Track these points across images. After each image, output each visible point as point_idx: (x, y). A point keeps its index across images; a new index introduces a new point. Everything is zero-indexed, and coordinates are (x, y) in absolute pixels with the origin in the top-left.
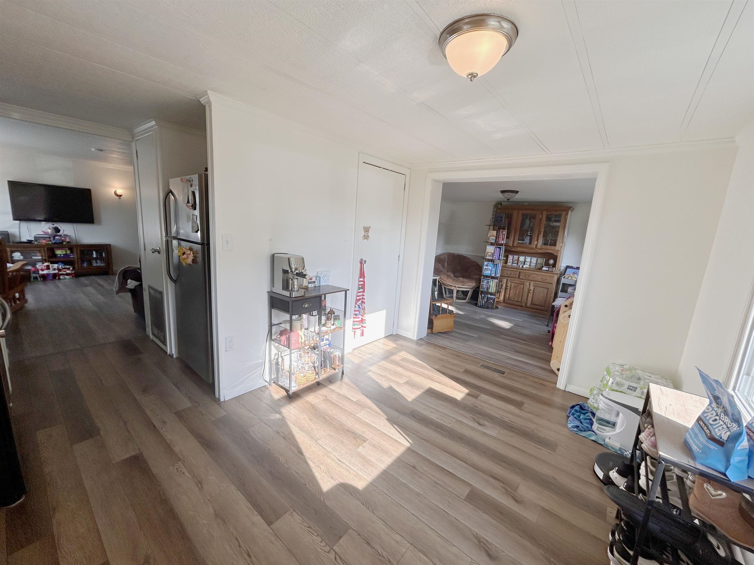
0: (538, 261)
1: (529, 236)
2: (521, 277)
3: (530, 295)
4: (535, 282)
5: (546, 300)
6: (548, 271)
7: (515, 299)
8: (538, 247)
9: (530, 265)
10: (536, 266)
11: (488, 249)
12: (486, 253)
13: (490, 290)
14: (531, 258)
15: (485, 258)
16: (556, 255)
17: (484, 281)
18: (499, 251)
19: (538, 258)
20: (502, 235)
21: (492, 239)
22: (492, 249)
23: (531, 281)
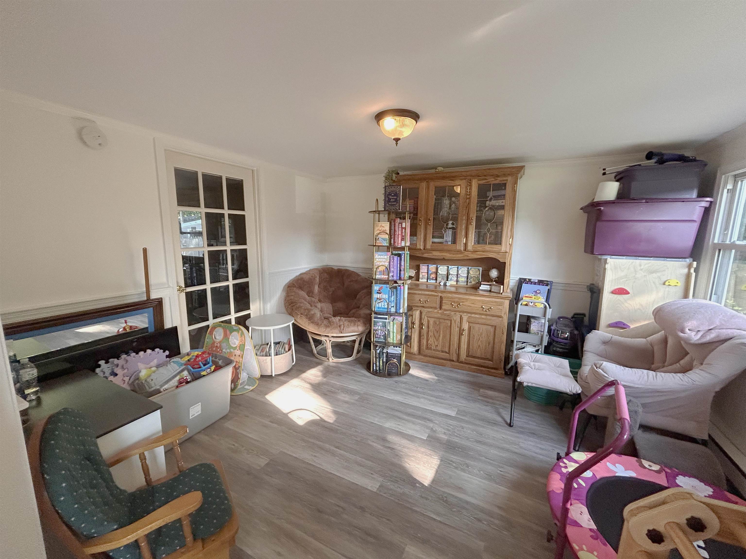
0: (471, 272)
1: (450, 228)
2: (444, 306)
3: (464, 339)
4: (469, 315)
5: (493, 348)
6: (491, 291)
7: (439, 348)
8: (470, 247)
9: (457, 281)
10: (467, 282)
11: (377, 260)
12: (375, 267)
13: (391, 339)
14: (458, 268)
15: (374, 278)
16: (501, 260)
17: (378, 322)
18: (399, 262)
19: (470, 268)
20: (400, 229)
21: (382, 238)
22: (385, 259)
23: (463, 312)
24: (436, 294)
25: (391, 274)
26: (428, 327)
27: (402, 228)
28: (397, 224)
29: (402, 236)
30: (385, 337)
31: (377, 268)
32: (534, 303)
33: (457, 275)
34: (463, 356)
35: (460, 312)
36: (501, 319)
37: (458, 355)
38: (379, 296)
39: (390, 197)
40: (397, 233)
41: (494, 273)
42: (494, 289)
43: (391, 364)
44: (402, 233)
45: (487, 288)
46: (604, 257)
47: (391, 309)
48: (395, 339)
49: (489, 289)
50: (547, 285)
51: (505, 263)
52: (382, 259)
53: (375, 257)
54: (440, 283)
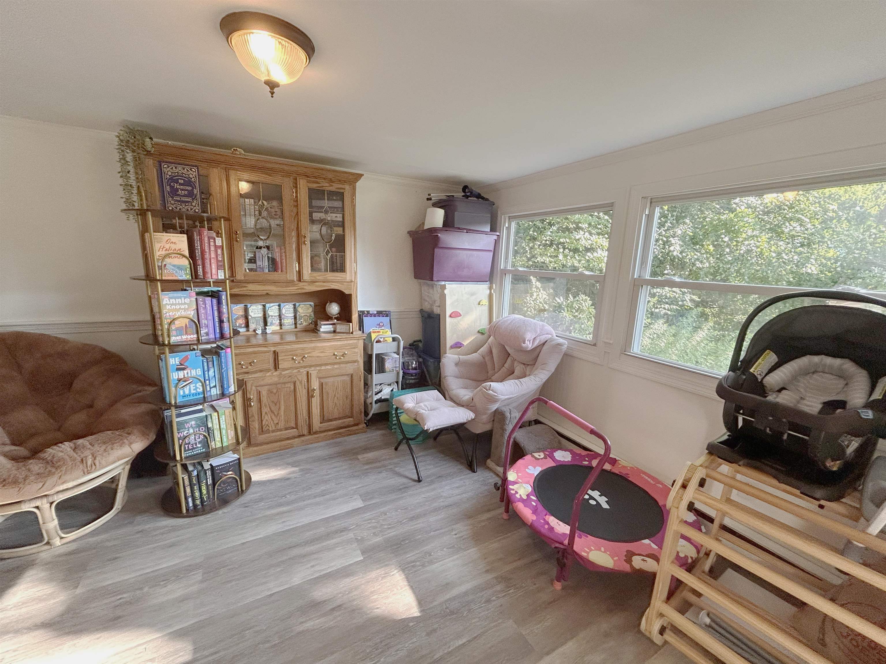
0: (300, 309)
2: (281, 365)
3: (316, 402)
4: (318, 368)
5: (352, 400)
6: (334, 332)
7: (282, 426)
8: (303, 278)
9: (281, 325)
10: (296, 324)
11: (168, 307)
12: (166, 322)
13: (217, 443)
14: (279, 306)
15: (166, 342)
16: (347, 292)
17: (186, 422)
18: (215, 308)
19: (298, 305)
20: (212, 248)
21: (174, 266)
22: (185, 303)
23: (310, 366)
24: (265, 349)
25: (203, 331)
26: (260, 401)
27: (216, 247)
28: (206, 239)
29: (218, 261)
30: (206, 443)
31: (170, 324)
32: (384, 338)
33: (280, 316)
34: (316, 424)
35: (305, 367)
36: (356, 364)
37: (310, 426)
38: (181, 374)
39: (176, 186)
40: (207, 256)
41: (334, 309)
42: (339, 328)
43: (224, 482)
44: (217, 256)
45: (330, 328)
46: (442, 282)
47: (210, 391)
48: (225, 439)
49: (332, 330)
50: (387, 316)
51: (350, 295)
52: (179, 304)
53: (163, 301)
54: (255, 331)
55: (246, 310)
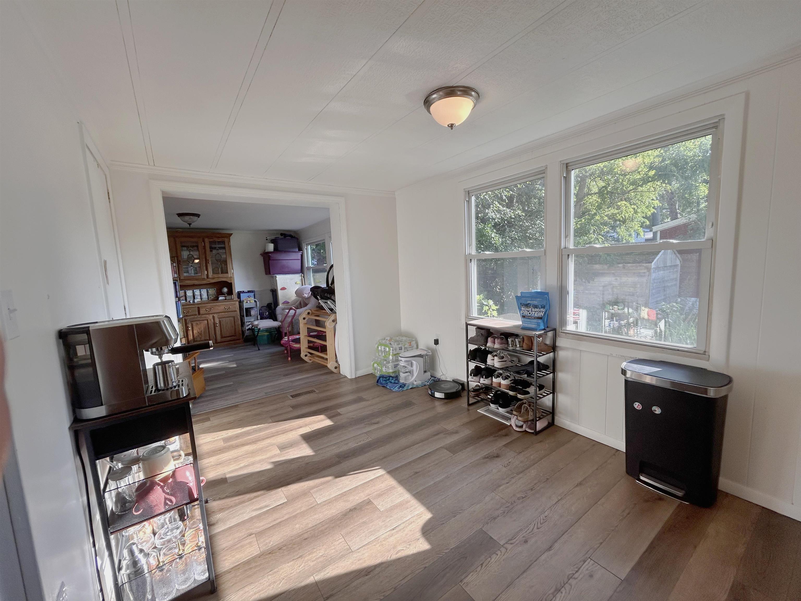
0: (210, 292)
2: (201, 312)
3: (218, 329)
4: (218, 314)
5: (235, 329)
6: (226, 299)
7: (203, 338)
8: (211, 275)
9: (201, 299)
10: (208, 298)
14: (200, 290)
16: (230, 282)
19: (208, 289)
23: (214, 313)
26: (193, 328)
27: (174, 266)
32: (249, 301)
33: (201, 295)
34: (219, 338)
35: (212, 314)
36: (235, 312)
37: (216, 340)
41: (225, 290)
42: (228, 297)
45: (223, 298)
46: (275, 275)
50: (253, 292)
54: (189, 301)
55: (185, 293)
